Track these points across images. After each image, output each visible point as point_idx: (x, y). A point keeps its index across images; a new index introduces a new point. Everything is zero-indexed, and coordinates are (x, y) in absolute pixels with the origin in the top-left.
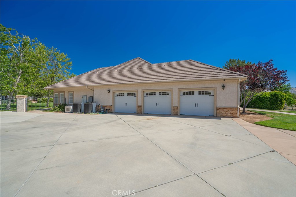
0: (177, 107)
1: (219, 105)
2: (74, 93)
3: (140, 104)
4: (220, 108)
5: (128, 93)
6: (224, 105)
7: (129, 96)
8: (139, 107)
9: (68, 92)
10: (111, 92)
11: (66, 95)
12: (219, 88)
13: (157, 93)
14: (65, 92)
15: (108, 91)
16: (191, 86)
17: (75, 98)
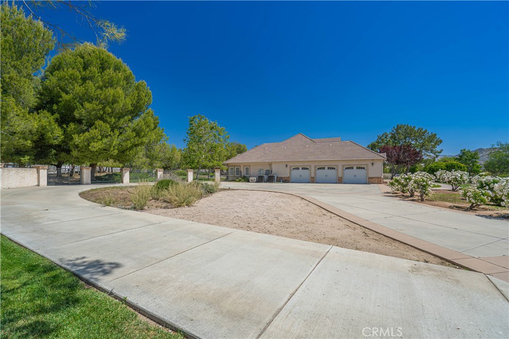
0: (341, 178)
1: (370, 176)
3: (313, 176)
4: (371, 178)
6: (373, 176)
7: (303, 170)
9: (244, 166)
10: (288, 167)
11: (242, 169)
12: (370, 165)
13: (326, 168)
14: (240, 166)
15: (287, 166)
16: (351, 163)
17: (251, 172)
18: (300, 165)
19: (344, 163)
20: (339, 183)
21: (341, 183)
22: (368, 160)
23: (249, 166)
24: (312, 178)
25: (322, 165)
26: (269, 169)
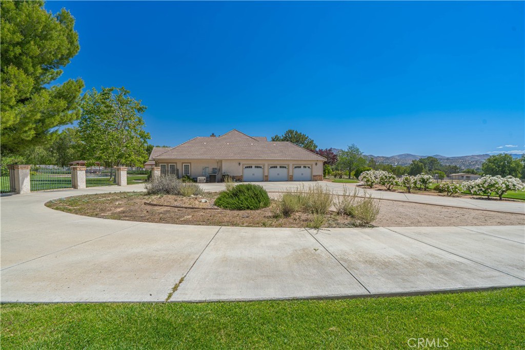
1: (314, 174)
2: (191, 165)
3: (266, 174)
4: (314, 176)
5: (255, 166)
6: (316, 174)
7: (256, 169)
8: (267, 176)
9: (183, 163)
11: (179, 167)
12: (314, 165)
13: (278, 167)
14: (176, 163)
15: (240, 164)
16: (300, 163)
17: (192, 170)
18: (254, 164)
19: (294, 163)
20: (290, 181)
21: (292, 181)
22: (313, 160)
23: (190, 163)
24: (265, 176)
25: (275, 163)
26: (216, 167)
